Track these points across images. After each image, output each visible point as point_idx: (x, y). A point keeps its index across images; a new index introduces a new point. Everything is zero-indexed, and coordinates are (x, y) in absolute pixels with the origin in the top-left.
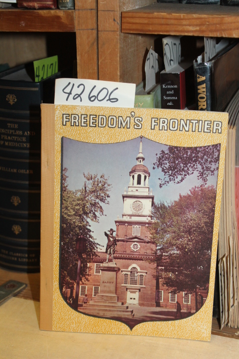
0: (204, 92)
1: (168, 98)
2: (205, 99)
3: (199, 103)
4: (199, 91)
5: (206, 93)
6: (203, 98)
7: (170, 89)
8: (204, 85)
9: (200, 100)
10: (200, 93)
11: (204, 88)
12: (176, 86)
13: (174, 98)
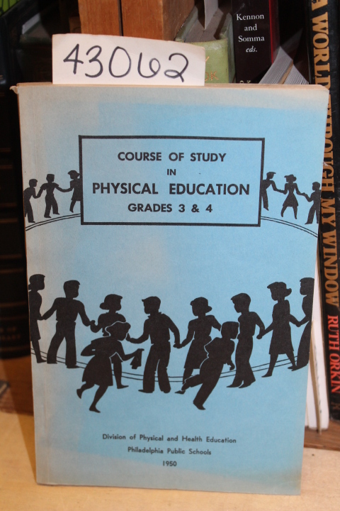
0: (325, 29)
1: (247, 40)
2: (326, 44)
3: (316, 52)
4: (315, 28)
5: (329, 31)
6: (323, 41)
7: (251, 23)
8: (325, 16)
9: (316, 45)
10: (317, 33)
11: (324, 21)
12: (261, 17)
13: (257, 39)
